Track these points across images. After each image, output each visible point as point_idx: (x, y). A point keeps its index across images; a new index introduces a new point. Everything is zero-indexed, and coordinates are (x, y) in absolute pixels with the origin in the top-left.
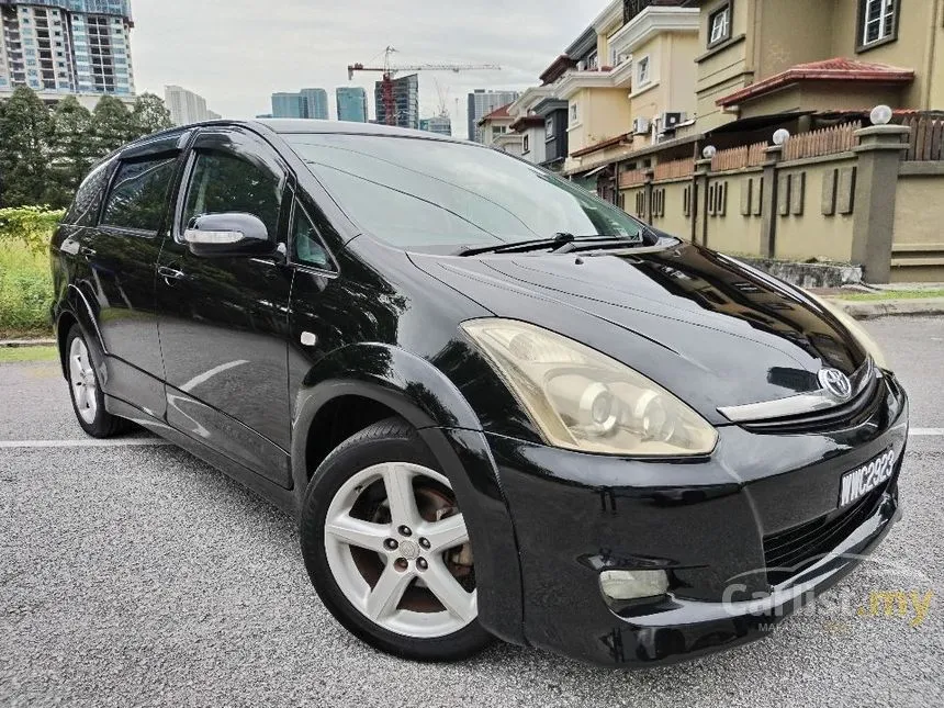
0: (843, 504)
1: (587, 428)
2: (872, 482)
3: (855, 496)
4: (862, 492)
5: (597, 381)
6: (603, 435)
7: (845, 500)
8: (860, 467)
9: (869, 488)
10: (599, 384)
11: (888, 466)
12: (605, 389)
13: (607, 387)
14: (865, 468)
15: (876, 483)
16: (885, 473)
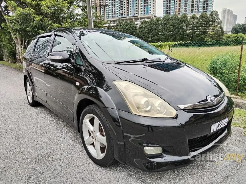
0: (211, 132)
1: (142, 110)
2: (221, 126)
3: (215, 130)
4: (217, 129)
5: (146, 97)
6: (146, 111)
7: (212, 131)
8: (217, 122)
9: (220, 128)
10: (146, 98)
11: (226, 122)
12: (147, 100)
13: (148, 99)
14: (218, 123)
15: (222, 127)
16: (225, 124)
